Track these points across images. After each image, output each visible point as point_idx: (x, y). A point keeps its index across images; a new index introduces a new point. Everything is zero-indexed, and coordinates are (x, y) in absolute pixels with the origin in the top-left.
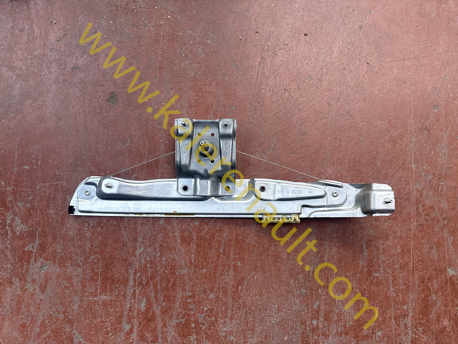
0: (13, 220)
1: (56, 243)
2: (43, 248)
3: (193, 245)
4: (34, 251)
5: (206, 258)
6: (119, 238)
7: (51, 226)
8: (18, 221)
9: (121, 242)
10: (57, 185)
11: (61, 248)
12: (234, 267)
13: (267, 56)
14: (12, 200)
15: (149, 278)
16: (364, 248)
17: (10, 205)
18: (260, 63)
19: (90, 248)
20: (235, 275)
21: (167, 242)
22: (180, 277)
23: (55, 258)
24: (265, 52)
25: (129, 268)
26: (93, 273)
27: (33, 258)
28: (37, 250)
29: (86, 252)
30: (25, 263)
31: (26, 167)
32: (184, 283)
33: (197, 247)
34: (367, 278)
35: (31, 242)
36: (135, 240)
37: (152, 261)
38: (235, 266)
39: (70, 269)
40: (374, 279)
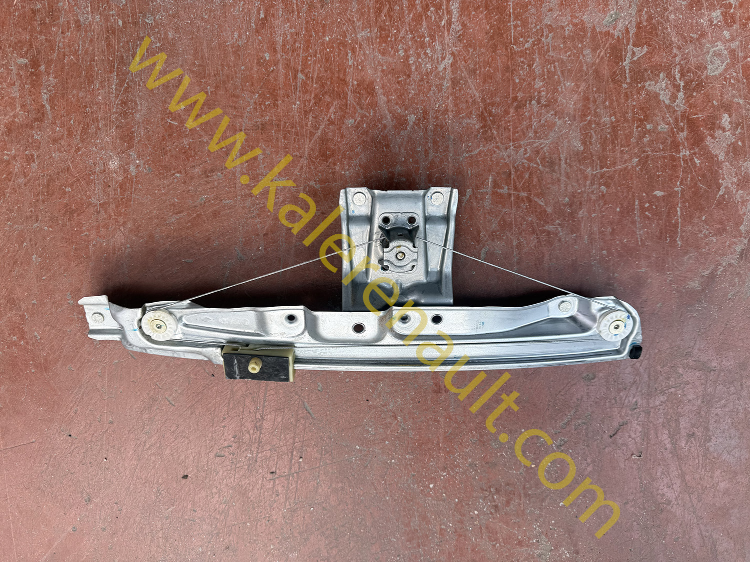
0: (674, 98)
1: (594, 64)
2: (617, 54)
3: (352, 81)
4: (630, 47)
5: (327, 60)
6: (484, 83)
7: (606, 93)
8: (665, 98)
9: (479, 76)
10: (602, 168)
11: (584, 56)
12: (275, 48)
13: (251, 432)
14: (678, 133)
15: (424, 17)
16: (48, 107)
17: (682, 124)
18: (262, 418)
19: (533, 60)
20: (271, 35)
21: (398, 82)
22: (370, 24)
23: (594, 37)
24: (255, 439)
25: (461, 32)
26: (523, 17)
27: (631, 35)
28: (625, 49)
29: (539, 54)
30: (645, 23)
31: (659, 193)
32: (362, 14)
33: (345, 79)
34: (39, 52)
35: (638, 62)
36: (455, 82)
37: (422, 47)
38: (275, 52)
39: (565, 21)
40: (26, 53)
